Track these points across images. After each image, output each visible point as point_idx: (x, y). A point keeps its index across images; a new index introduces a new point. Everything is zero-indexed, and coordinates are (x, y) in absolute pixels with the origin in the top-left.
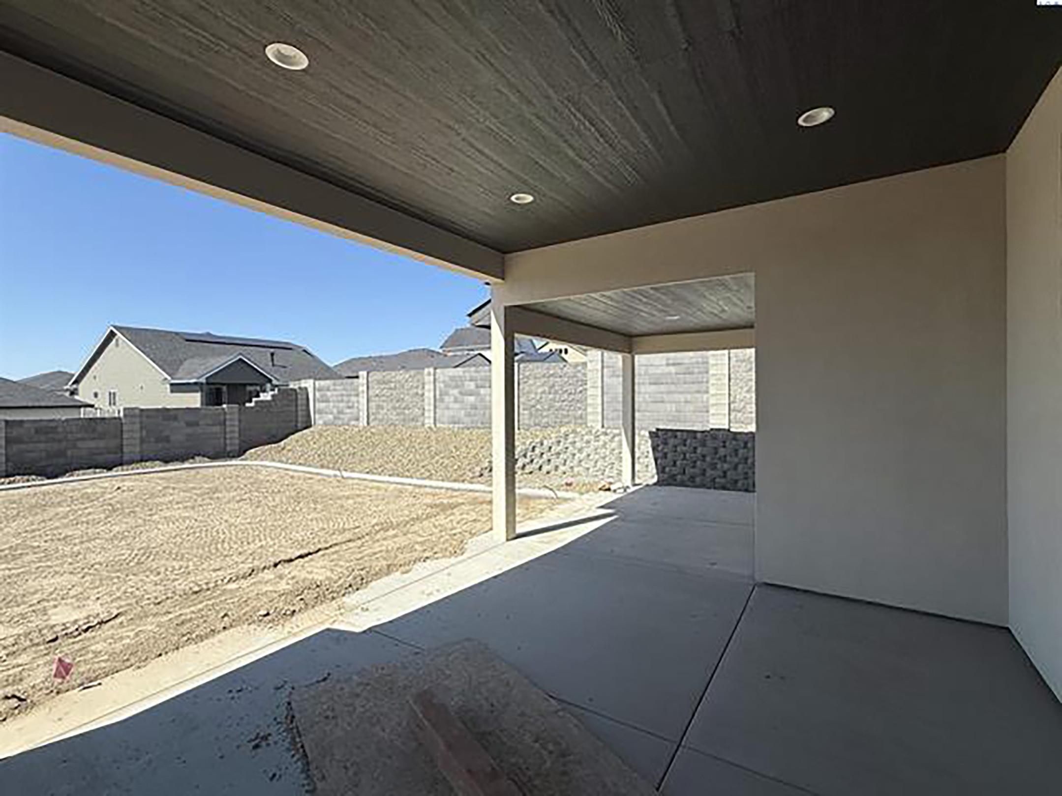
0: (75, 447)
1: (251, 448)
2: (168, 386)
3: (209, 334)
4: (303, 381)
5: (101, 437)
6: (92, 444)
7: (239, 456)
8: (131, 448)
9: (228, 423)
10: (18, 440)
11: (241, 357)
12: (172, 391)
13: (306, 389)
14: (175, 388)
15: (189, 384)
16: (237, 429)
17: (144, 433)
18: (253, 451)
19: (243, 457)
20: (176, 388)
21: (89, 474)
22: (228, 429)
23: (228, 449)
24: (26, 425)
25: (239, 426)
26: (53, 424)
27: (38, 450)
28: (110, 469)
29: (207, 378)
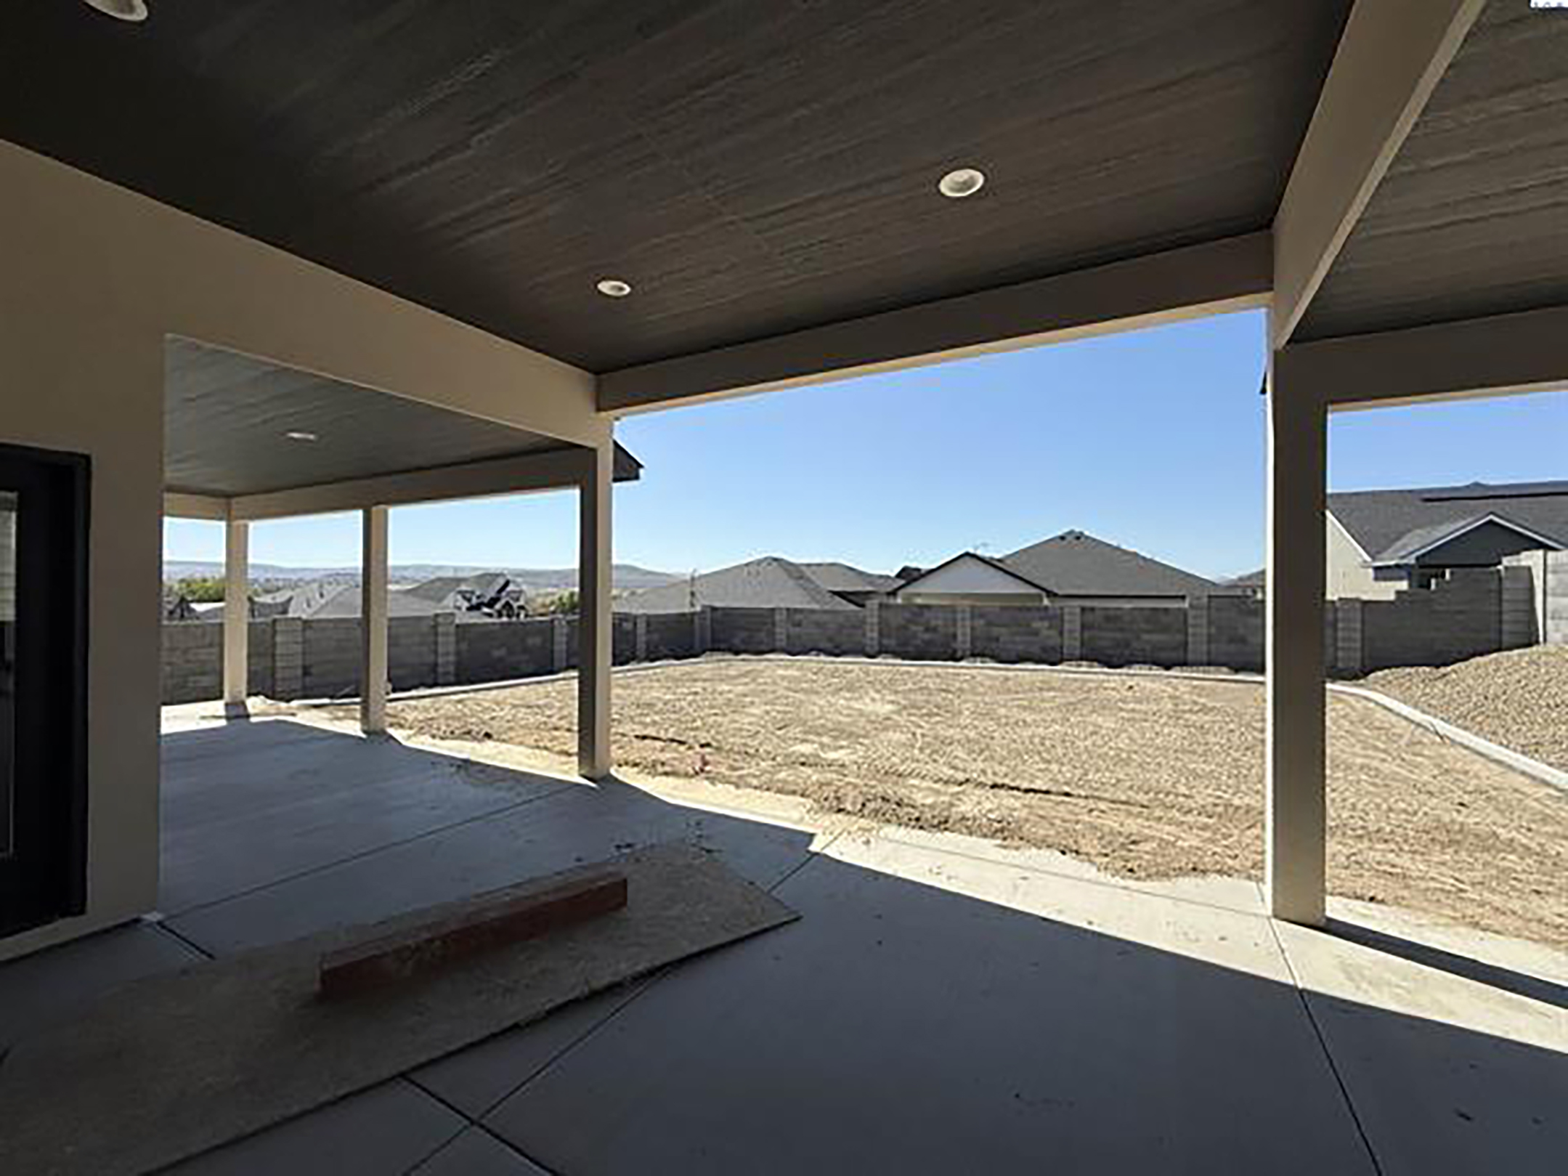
0: (1138, 638)
1: (1381, 669)
2: (1371, 571)
3: (1477, 485)
4: (1524, 554)
5: (1165, 629)
6: (1156, 637)
7: (1356, 677)
8: (1198, 647)
9: (1340, 625)
10: (1091, 627)
11: (1491, 517)
12: (1376, 579)
13: (1529, 569)
14: (1380, 574)
15: (1388, 567)
16: (1358, 636)
17: (1213, 630)
18: (1380, 674)
19: (1362, 681)
20: (1382, 573)
21: (1144, 670)
22: (1340, 634)
23: (1340, 665)
24: (1097, 613)
25: (1363, 631)
26: (1119, 613)
27: (1106, 638)
28: (1168, 668)
29: (1417, 558)
